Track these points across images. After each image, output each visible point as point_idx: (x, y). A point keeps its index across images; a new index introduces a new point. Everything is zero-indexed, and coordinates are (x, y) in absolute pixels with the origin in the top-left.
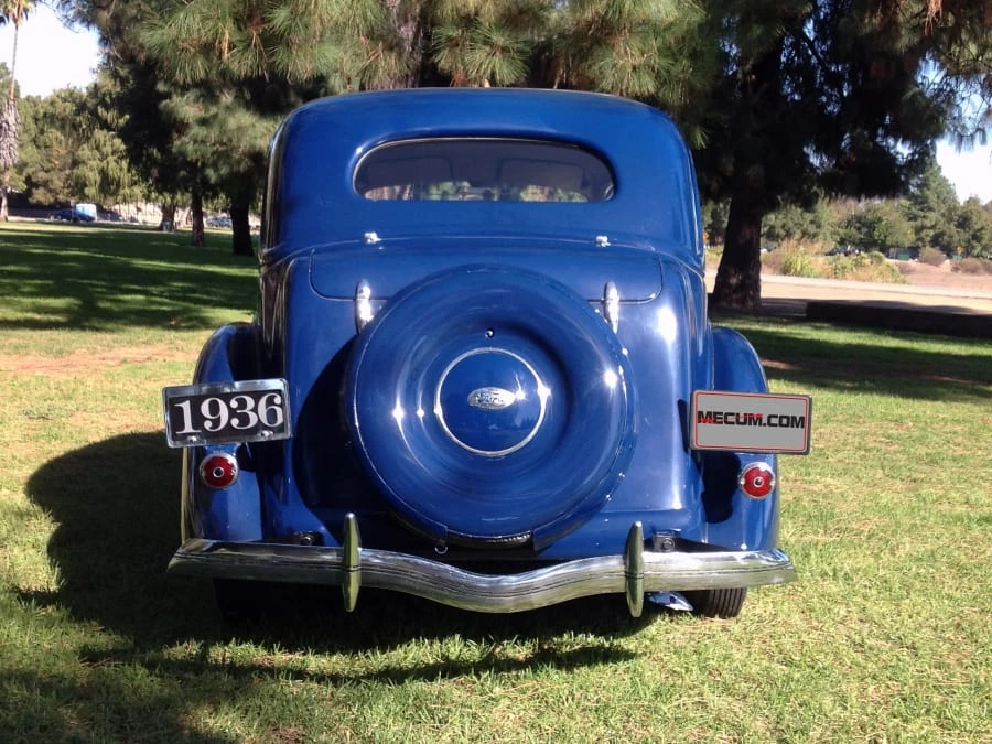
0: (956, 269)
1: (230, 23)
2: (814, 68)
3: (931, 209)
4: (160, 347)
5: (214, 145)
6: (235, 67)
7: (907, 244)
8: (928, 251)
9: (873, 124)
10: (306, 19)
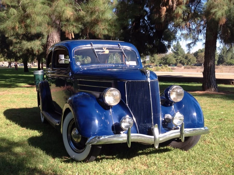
0: (185, 68)
1: (18, 22)
2: (148, 26)
3: (179, 55)
4: (6, 92)
5: (18, 48)
6: (19, 32)
7: (174, 63)
8: (179, 64)
9: (160, 37)
10: (34, 21)
